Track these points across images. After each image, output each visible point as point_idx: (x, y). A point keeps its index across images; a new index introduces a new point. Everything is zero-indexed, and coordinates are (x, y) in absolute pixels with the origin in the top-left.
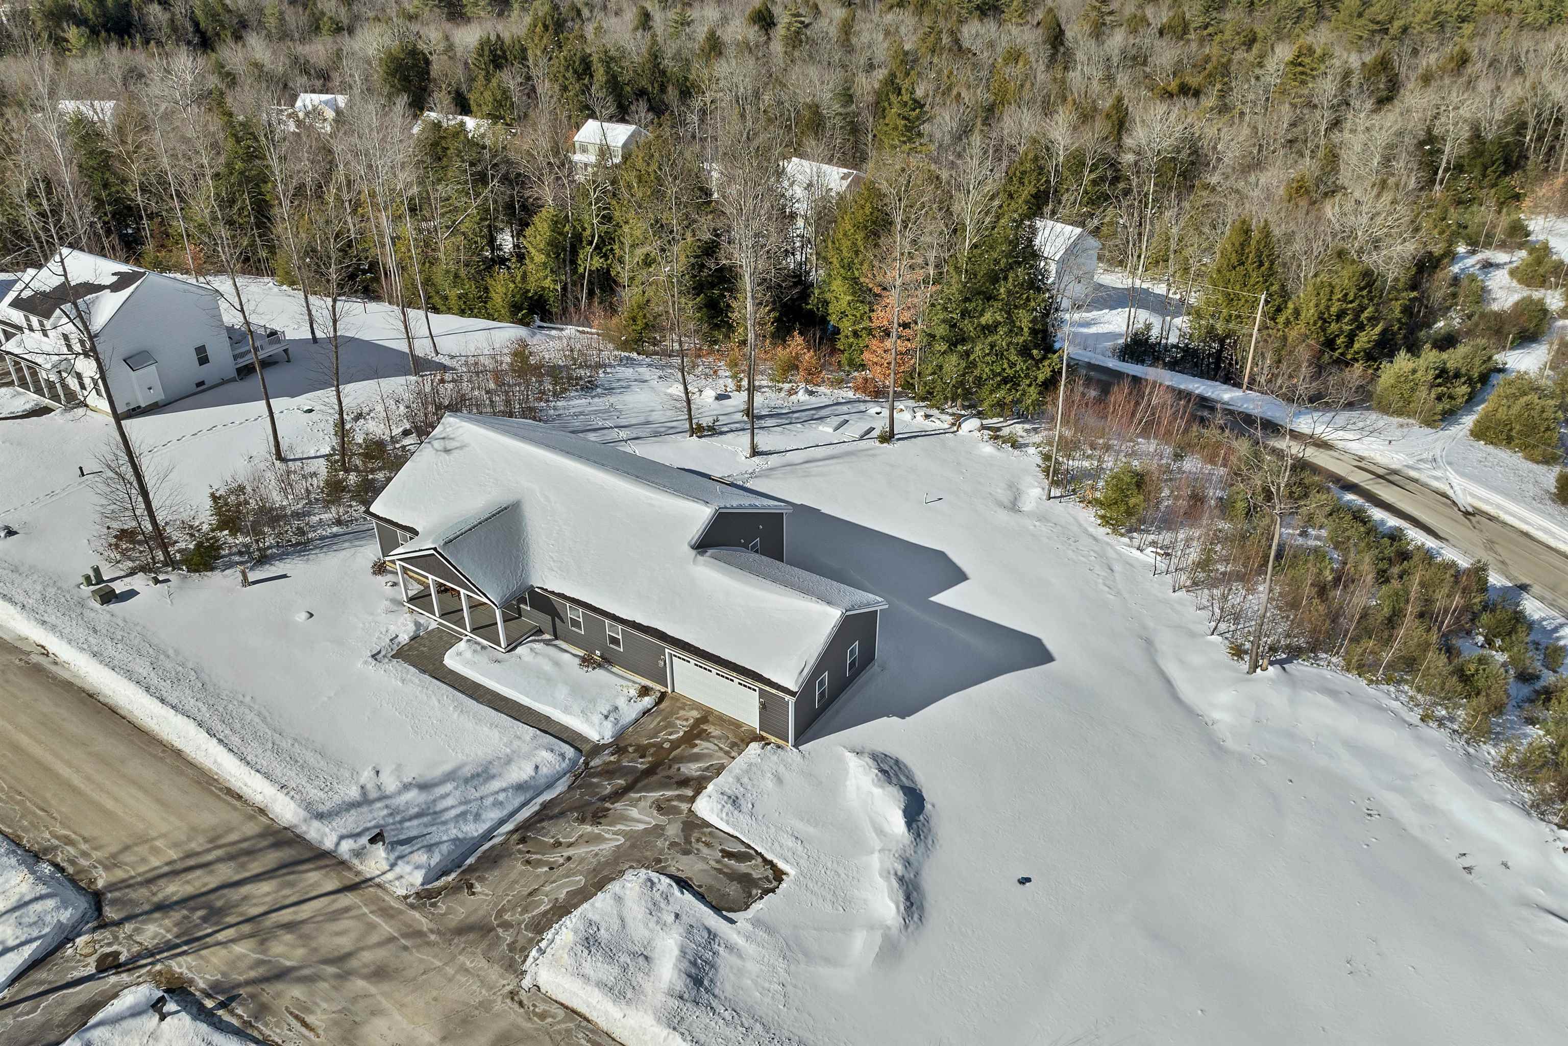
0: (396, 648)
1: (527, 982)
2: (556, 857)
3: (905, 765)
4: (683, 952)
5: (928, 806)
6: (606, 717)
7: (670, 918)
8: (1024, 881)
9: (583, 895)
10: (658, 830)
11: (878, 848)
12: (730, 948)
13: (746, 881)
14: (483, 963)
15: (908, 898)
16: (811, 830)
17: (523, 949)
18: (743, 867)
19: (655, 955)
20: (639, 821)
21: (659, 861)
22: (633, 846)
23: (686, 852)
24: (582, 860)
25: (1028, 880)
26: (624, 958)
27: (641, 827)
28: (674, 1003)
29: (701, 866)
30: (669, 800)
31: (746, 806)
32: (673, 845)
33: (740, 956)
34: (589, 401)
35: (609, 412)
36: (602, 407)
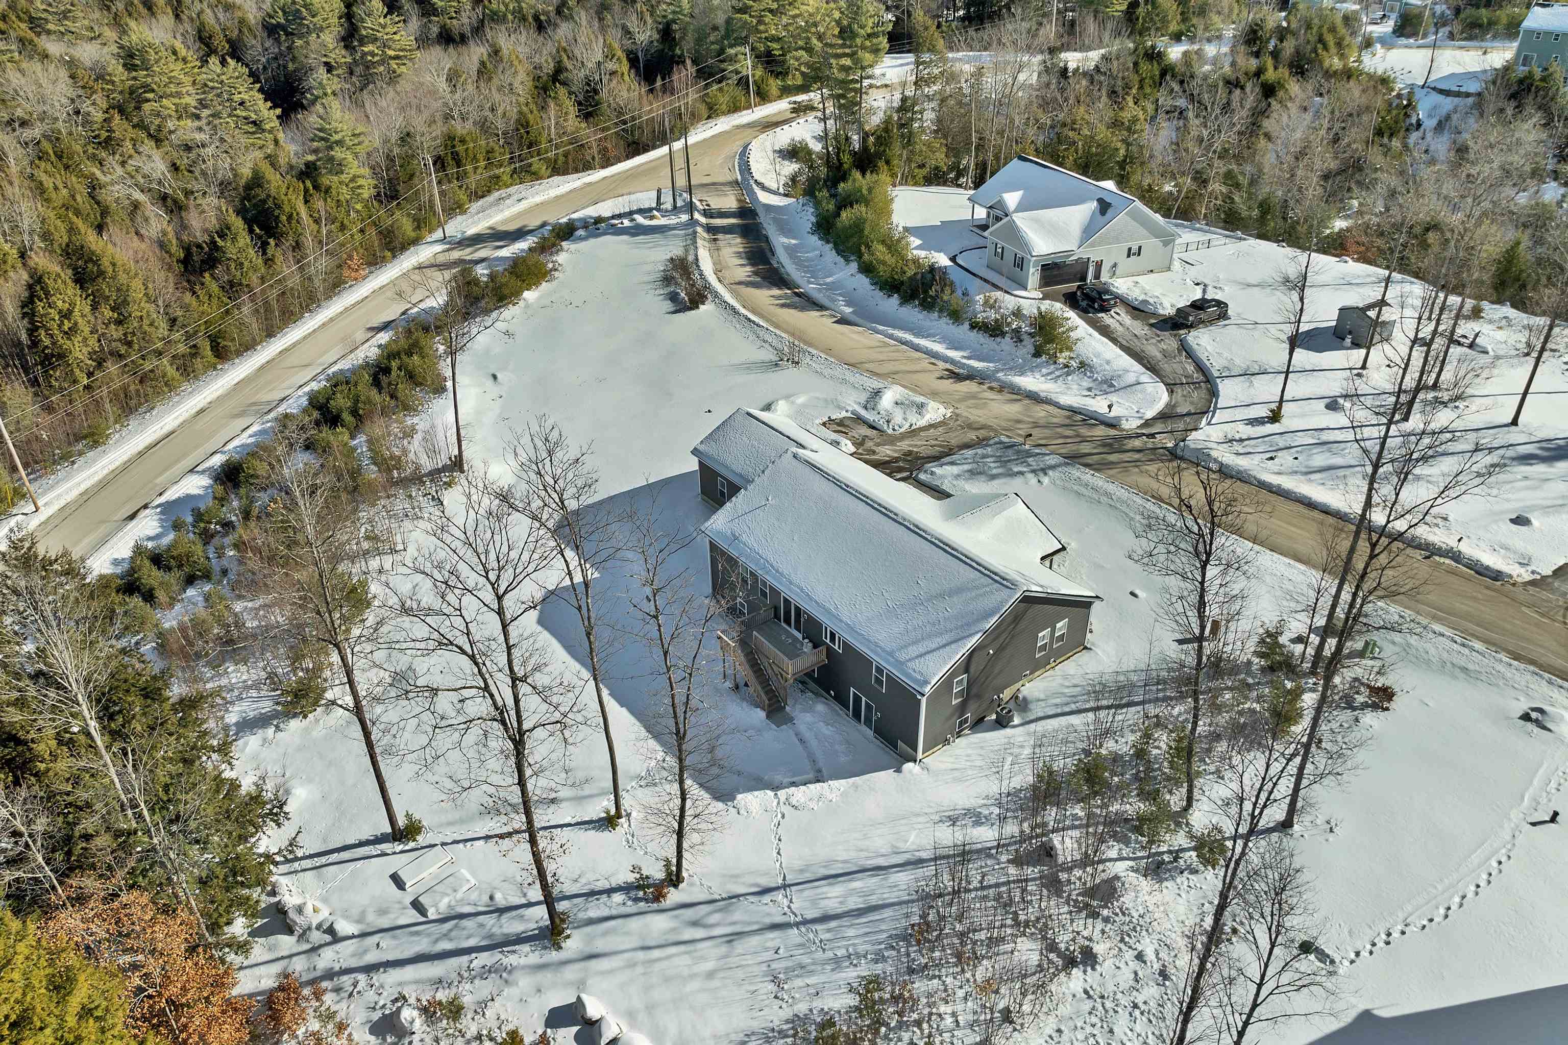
1: (952, 410)
2: (934, 443)
4: (880, 401)
7: (882, 414)
8: (707, 411)
9: (924, 429)
10: (879, 445)
12: (859, 405)
13: (842, 425)
14: (971, 417)
17: (952, 418)
18: (841, 428)
20: (887, 449)
21: (882, 436)
22: (893, 441)
23: (866, 436)
24: (920, 440)
29: (862, 431)
32: (872, 440)
33: (855, 404)
34: (818, 1004)
35: (787, 970)
36: (799, 982)
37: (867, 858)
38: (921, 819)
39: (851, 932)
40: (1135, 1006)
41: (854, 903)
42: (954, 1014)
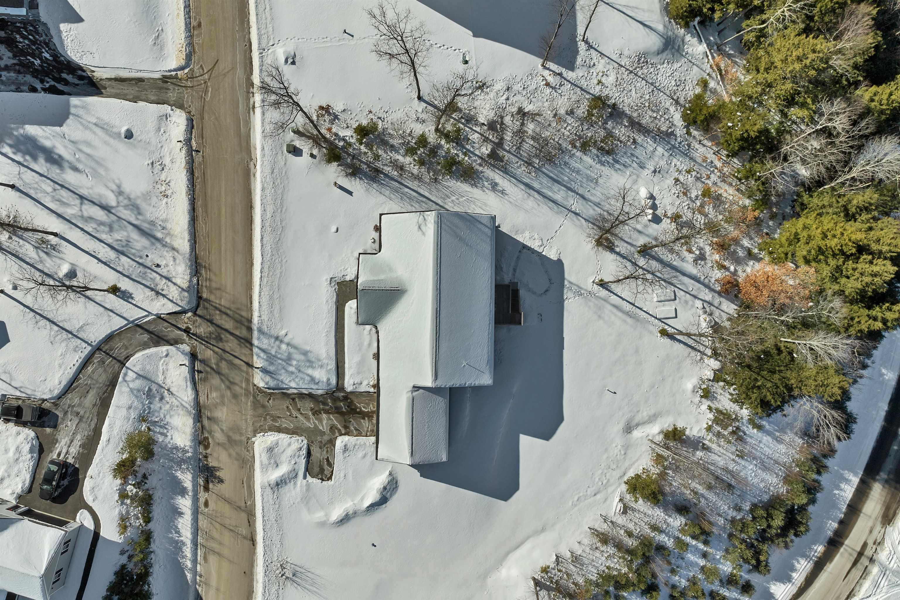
0: (342, 280)
1: (253, 439)
2: (294, 413)
3: (396, 491)
4: (283, 476)
5: (384, 506)
6: (354, 384)
7: (293, 462)
8: (373, 545)
9: (287, 431)
10: (323, 433)
11: (355, 502)
12: (295, 484)
13: (322, 470)
14: (251, 424)
15: (341, 521)
16: (351, 478)
17: (262, 430)
18: (326, 467)
19: (280, 467)
20: (323, 426)
21: (312, 442)
22: (313, 431)
23: (321, 448)
24: (299, 421)
25: (375, 546)
26: (272, 461)
27: (321, 428)
28: (267, 484)
29: (318, 455)
30: (337, 428)
31: (347, 454)
32: (321, 442)
33: (294, 488)
34: (594, 164)
35: (592, 181)
36: (593, 175)
37: (539, 200)
38: (511, 200)
39: (566, 178)
40: (524, 88)
41: (556, 187)
42: (565, 128)
